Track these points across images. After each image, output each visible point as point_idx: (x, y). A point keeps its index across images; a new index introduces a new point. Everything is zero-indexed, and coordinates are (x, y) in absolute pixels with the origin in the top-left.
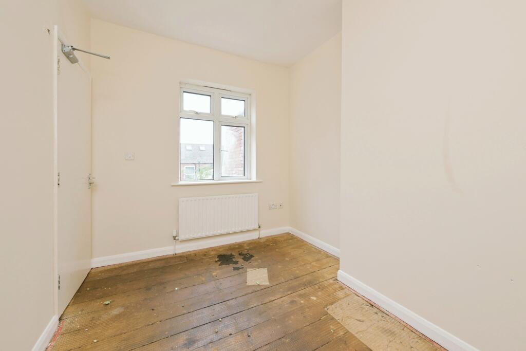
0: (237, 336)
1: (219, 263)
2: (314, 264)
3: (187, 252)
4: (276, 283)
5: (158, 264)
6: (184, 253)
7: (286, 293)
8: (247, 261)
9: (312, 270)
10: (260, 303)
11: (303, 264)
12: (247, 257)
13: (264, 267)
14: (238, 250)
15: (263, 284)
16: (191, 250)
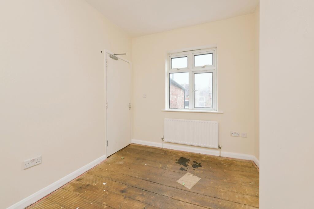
0: (140, 204)
1: (177, 161)
2: (247, 197)
3: (169, 149)
4: (196, 191)
5: (152, 150)
6: (167, 149)
7: (194, 203)
8: (193, 168)
9: (238, 200)
10: (171, 197)
11: (235, 191)
12: (196, 165)
13: (200, 177)
14: (195, 159)
15: (187, 187)
16: (171, 149)
